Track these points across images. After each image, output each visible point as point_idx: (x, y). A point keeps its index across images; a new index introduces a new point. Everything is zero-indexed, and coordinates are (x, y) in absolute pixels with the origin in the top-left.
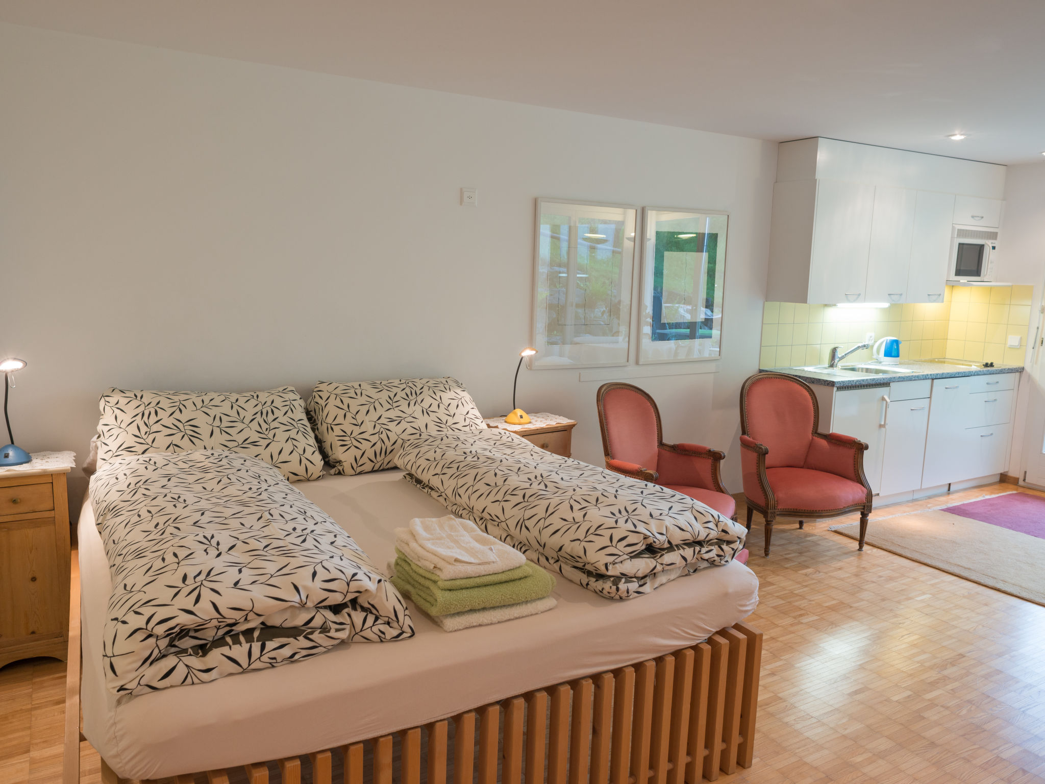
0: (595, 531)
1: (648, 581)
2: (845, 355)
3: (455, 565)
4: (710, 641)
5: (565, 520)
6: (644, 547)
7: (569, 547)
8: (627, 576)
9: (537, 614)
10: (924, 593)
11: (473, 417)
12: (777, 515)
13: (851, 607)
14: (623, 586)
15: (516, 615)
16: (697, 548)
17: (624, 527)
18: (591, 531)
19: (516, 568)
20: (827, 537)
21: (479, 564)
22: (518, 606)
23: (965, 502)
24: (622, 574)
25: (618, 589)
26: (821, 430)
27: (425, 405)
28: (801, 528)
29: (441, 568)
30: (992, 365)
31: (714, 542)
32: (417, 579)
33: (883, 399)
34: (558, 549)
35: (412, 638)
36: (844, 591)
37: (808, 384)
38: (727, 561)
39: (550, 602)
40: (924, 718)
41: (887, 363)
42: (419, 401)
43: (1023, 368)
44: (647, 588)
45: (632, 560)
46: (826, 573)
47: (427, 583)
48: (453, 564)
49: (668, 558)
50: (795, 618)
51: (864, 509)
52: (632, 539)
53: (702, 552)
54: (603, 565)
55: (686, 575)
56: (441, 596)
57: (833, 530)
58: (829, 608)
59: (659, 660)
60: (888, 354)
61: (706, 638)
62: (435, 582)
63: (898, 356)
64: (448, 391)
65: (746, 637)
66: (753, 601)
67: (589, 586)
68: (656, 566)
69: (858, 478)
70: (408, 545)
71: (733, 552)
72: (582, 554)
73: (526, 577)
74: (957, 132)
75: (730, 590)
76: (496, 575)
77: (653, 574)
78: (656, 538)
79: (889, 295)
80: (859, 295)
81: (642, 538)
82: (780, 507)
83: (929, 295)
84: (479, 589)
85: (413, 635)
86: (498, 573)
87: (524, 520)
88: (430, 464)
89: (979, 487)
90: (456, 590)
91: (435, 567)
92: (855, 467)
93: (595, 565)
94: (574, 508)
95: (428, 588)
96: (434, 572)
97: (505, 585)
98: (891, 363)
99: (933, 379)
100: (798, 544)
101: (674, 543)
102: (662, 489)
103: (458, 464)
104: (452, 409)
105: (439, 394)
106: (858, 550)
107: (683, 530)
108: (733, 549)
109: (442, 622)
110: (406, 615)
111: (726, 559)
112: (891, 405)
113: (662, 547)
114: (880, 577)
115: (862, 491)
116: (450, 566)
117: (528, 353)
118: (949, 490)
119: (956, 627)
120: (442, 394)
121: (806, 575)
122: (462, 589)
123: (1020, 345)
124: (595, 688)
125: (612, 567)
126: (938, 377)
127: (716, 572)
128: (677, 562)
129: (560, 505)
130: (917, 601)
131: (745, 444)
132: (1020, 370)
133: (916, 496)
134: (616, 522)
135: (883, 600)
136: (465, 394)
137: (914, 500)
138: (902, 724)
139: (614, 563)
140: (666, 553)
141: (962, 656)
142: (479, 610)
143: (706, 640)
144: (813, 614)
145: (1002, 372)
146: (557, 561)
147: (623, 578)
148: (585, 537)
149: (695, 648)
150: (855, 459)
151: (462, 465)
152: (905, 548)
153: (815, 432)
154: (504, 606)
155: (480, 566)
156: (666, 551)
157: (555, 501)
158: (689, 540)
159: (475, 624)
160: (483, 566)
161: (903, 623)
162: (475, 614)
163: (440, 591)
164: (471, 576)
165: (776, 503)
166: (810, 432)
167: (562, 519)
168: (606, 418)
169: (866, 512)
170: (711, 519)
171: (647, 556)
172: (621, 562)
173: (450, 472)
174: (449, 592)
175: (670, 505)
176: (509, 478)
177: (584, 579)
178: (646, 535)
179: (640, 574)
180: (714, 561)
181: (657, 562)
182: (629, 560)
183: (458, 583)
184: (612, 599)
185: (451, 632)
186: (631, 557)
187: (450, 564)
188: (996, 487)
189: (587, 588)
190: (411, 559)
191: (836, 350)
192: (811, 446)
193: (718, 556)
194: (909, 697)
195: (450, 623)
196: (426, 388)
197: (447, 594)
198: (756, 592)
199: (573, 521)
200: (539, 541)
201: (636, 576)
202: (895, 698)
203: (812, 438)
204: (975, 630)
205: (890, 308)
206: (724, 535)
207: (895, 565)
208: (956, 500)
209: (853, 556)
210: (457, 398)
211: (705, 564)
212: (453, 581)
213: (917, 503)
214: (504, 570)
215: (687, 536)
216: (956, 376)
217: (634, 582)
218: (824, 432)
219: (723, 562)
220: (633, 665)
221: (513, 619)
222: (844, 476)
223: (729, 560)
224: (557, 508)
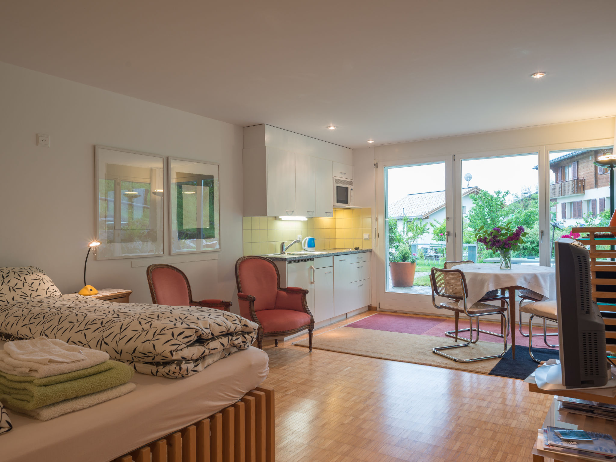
0: (160, 332)
1: (200, 363)
2: (289, 246)
3: (49, 365)
4: (243, 400)
5: (136, 331)
6: (196, 338)
7: (141, 348)
8: (186, 359)
9: (120, 396)
10: (347, 367)
11: (53, 291)
12: (264, 337)
13: (312, 381)
14: (184, 366)
15: (104, 399)
16: (230, 337)
17: (180, 327)
18: (158, 332)
19: (102, 363)
20: (291, 348)
21: (71, 363)
22: (105, 392)
23: (356, 321)
24: (183, 358)
25: (180, 369)
26: (281, 287)
27: (12, 284)
28: (276, 346)
29: (37, 369)
30: (358, 249)
31: (239, 333)
32: (13, 386)
33: (311, 267)
34: (132, 351)
35: (9, 431)
36: (307, 374)
37: (273, 261)
38: (248, 346)
39: (130, 386)
40: (362, 429)
41: (310, 251)
42: (6, 282)
43: (372, 250)
44: (200, 368)
45: (188, 348)
46: (295, 366)
47: (23, 385)
48: (47, 365)
49: (212, 345)
50: (283, 393)
51: (310, 327)
52: (188, 333)
53: (233, 340)
54: (169, 352)
55: (224, 358)
56: (37, 391)
57: (294, 344)
58: (300, 384)
59: (212, 418)
60: (309, 246)
61: (241, 398)
62: (31, 382)
63: (314, 247)
64: (31, 274)
65: (265, 393)
66: (266, 370)
67: (158, 373)
68: (205, 351)
69: (305, 310)
70: (4, 361)
71: (251, 339)
72: (152, 349)
73: (110, 369)
74: (331, 125)
75: (253, 363)
76: (86, 370)
77: (203, 357)
78: (204, 331)
79: (307, 212)
80: (293, 212)
81: (194, 332)
82: (265, 332)
83: (326, 213)
84: (71, 382)
85: (11, 427)
86: (87, 368)
87: (103, 338)
88: (18, 320)
89: (360, 314)
90: (51, 385)
91: (30, 371)
92: (302, 304)
93: (163, 354)
94: (142, 323)
95: (25, 389)
96: (30, 375)
97: (93, 377)
98: (312, 251)
99: (333, 256)
100: (276, 354)
101: (215, 335)
102: (202, 308)
103: (44, 315)
104: (35, 286)
105: (23, 277)
106: (310, 352)
107: (220, 325)
108: (251, 337)
109: (38, 414)
110: (4, 413)
111: (247, 344)
112: (316, 270)
113: (207, 338)
114: (324, 363)
115: (308, 317)
116: (45, 366)
117: (94, 244)
118: (347, 317)
119: (366, 380)
120: (26, 277)
121: (284, 369)
122: (56, 384)
123: (369, 238)
124: (168, 447)
125: (176, 354)
126: (336, 255)
127: (242, 353)
128: (219, 347)
129: (131, 323)
130: (344, 371)
131: (241, 297)
132: (370, 251)
133: (333, 322)
134: (175, 325)
135: (328, 374)
136: (45, 276)
137: (331, 324)
138: (352, 435)
139: (177, 351)
140: (210, 342)
141: (373, 393)
142: (72, 399)
143: (240, 399)
144: (293, 388)
145: (363, 252)
146: (132, 362)
147: (183, 361)
148: (153, 338)
149: (234, 405)
150: (302, 300)
151: (47, 315)
152: (333, 347)
153: (279, 288)
154: (93, 393)
155: (72, 364)
156: (210, 341)
157: (126, 321)
158: (224, 332)
159: (69, 411)
160: (74, 364)
161: (341, 383)
162: (69, 402)
163: (36, 387)
164: (64, 372)
165: (263, 329)
166: (276, 287)
167: (134, 330)
168: (154, 285)
169: (311, 329)
170: (236, 318)
171: (198, 345)
172: (181, 350)
173: (37, 321)
174: (44, 387)
175: (209, 314)
176: (88, 315)
177: (154, 369)
178: (197, 330)
179: (195, 357)
180: (241, 346)
181: (205, 348)
182: (186, 348)
183: (53, 379)
184: (176, 378)
185: (47, 420)
186: (188, 346)
187: (45, 365)
188: (367, 313)
189: (157, 376)
190: (6, 371)
191: (283, 244)
192: (277, 296)
193: (243, 342)
194: (352, 419)
195: (46, 413)
196: (11, 274)
197: (43, 388)
198: (268, 365)
199: (142, 330)
200: (118, 351)
201: (192, 359)
202: (346, 422)
203: (278, 291)
204: (375, 379)
205: (307, 221)
206: (245, 328)
207: (329, 356)
208: (351, 321)
209: (307, 355)
210: (39, 279)
211: (235, 349)
212: (48, 378)
213: (333, 325)
214: (92, 365)
215: (223, 329)
216: (344, 254)
217: (191, 363)
218: (284, 287)
219: (246, 347)
220: (194, 424)
221: (101, 403)
222: (297, 310)
223: (250, 345)
224: (128, 325)
